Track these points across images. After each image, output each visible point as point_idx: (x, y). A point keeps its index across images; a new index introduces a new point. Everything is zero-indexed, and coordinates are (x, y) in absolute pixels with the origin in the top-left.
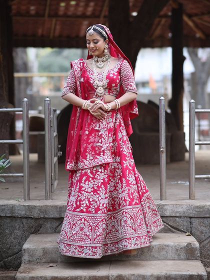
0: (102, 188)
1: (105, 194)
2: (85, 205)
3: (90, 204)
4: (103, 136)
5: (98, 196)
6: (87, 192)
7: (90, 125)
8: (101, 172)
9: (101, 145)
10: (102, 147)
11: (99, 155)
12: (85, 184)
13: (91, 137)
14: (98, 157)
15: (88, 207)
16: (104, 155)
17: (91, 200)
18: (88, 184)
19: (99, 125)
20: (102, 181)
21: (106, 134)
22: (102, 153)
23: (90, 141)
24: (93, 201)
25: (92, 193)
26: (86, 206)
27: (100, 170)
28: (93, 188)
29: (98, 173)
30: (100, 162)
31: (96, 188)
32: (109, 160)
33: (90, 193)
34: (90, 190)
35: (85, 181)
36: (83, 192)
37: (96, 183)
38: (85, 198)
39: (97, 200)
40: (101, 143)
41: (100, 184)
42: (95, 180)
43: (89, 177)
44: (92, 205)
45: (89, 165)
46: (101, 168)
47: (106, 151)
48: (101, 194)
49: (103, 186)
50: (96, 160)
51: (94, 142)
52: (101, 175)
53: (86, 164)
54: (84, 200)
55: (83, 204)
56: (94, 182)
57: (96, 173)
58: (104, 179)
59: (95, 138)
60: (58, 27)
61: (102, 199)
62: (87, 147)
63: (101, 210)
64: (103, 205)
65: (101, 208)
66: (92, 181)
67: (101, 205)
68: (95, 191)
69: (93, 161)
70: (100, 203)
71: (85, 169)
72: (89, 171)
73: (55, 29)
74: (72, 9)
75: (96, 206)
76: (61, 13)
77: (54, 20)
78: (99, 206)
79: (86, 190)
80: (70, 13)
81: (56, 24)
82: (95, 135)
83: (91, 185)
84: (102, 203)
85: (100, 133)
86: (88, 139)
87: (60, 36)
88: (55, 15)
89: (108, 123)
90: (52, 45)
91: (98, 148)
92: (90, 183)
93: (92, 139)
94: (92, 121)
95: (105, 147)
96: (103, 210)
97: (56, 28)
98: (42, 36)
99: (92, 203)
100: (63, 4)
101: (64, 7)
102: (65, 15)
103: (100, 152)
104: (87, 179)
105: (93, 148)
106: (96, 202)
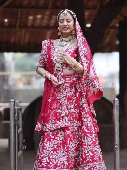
0: (61, 148)
1: (63, 153)
2: (45, 162)
3: (50, 161)
4: (63, 104)
5: (57, 154)
6: (48, 151)
7: (53, 94)
8: (61, 134)
9: (61, 112)
10: (62, 113)
11: (59, 120)
12: (47, 144)
13: (53, 105)
14: (58, 122)
15: (48, 163)
16: (63, 120)
17: (51, 158)
18: (49, 144)
19: (60, 95)
20: (61, 142)
21: (65, 102)
22: (61, 119)
23: (52, 108)
24: (52, 158)
25: (52, 152)
26: (47, 162)
27: (60, 133)
28: (53, 147)
29: (59, 135)
30: (59, 126)
31: (55, 147)
32: (67, 124)
33: (50, 151)
34: (50, 149)
35: (47, 141)
36: (45, 151)
37: (56, 143)
38: (46, 155)
39: (56, 158)
40: (61, 110)
41: (59, 144)
42: (55, 141)
43: (50, 138)
44: (51, 162)
45: (50, 129)
46: (61, 131)
47: (64, 117)
48: (59, 153)
49: (61, 146)
50: (56, 124)
51: (56, 108)
52: (60, 136)
53: (47, 127)
54: (45, 157)
55: (44, 161)
56: (55, 142)
57: (57, 135)
58: (62, 140)
59: (57, 105)
60: (27, 36)
61: (60, 157)
62: (50, 113)
63: (59, 166)
64: (61, 163)
65: (59, 165)
66: (53, 142)
67: (59, 163)
68: (54, 150)
69: (54, 125)
70: (58, 161)
71: (47, 131)
72: (51, 133)
73: (25, 38)
74: (38, 21)
75: (55, 163)
76: (29, 24)
77: (24, 30)
78: (58, 163)
79: (47, 149)
80: (36, 25)
81: (25, 34)
82: (57, 103)
83: (52, 145)
84: (60, 160)
85: (61, 102)
86: (51, 106)
87: (29, 43)
88: (24, 26)
89: (67, 93)
90: (22, 50)
91: (59, 114)
92: (51, 143)
93: (54, 106)
94: (55, 91)
95: (64, 113)
96: (60, 166)
97: (25, 36)
98: (15, 43)
99: (52, 160)
100: (31, 18)
101: (31, 20)
102: (33, 27)
103: (60, 118)
104: (49, 140)
105: (55, 114)
106: (55, 160)
